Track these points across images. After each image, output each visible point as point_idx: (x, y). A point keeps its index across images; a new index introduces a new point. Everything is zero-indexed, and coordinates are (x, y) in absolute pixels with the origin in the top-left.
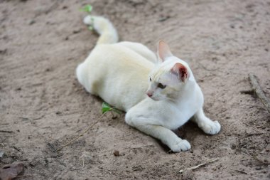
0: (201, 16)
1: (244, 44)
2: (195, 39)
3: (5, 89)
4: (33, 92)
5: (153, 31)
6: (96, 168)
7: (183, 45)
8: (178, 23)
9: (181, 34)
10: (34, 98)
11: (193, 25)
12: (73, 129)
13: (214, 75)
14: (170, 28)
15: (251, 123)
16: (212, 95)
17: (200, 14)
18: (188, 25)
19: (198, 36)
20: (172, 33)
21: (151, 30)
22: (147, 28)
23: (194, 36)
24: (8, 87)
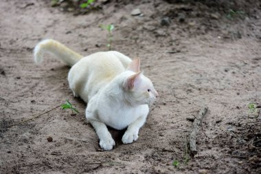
0: (207, 57)
1: (223, 85)
2: (187, 72)
3: (8, 75)
4: (28, 83)
5: (159, 59)
6: (26, 146)
7: (174, 75)
8: (183, 57)
9: (178, 67)
10: (25, 87)
11: (194, 62)
12: (33, 115)
13: (179, 102)
14: (174, 60)
15: (175, 143)
16: (164, 116)
17: (208, 55)
18: (190, 61)
19: (191, 70)
20: (172, 64)
21: (157, 58)
22: (155, 56)
23: (188, 70)
24: (12, 75)
